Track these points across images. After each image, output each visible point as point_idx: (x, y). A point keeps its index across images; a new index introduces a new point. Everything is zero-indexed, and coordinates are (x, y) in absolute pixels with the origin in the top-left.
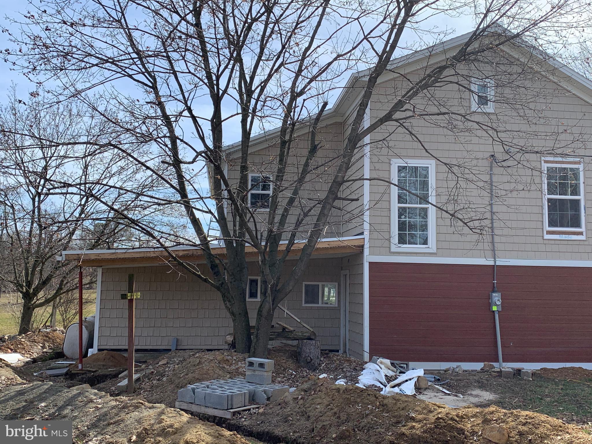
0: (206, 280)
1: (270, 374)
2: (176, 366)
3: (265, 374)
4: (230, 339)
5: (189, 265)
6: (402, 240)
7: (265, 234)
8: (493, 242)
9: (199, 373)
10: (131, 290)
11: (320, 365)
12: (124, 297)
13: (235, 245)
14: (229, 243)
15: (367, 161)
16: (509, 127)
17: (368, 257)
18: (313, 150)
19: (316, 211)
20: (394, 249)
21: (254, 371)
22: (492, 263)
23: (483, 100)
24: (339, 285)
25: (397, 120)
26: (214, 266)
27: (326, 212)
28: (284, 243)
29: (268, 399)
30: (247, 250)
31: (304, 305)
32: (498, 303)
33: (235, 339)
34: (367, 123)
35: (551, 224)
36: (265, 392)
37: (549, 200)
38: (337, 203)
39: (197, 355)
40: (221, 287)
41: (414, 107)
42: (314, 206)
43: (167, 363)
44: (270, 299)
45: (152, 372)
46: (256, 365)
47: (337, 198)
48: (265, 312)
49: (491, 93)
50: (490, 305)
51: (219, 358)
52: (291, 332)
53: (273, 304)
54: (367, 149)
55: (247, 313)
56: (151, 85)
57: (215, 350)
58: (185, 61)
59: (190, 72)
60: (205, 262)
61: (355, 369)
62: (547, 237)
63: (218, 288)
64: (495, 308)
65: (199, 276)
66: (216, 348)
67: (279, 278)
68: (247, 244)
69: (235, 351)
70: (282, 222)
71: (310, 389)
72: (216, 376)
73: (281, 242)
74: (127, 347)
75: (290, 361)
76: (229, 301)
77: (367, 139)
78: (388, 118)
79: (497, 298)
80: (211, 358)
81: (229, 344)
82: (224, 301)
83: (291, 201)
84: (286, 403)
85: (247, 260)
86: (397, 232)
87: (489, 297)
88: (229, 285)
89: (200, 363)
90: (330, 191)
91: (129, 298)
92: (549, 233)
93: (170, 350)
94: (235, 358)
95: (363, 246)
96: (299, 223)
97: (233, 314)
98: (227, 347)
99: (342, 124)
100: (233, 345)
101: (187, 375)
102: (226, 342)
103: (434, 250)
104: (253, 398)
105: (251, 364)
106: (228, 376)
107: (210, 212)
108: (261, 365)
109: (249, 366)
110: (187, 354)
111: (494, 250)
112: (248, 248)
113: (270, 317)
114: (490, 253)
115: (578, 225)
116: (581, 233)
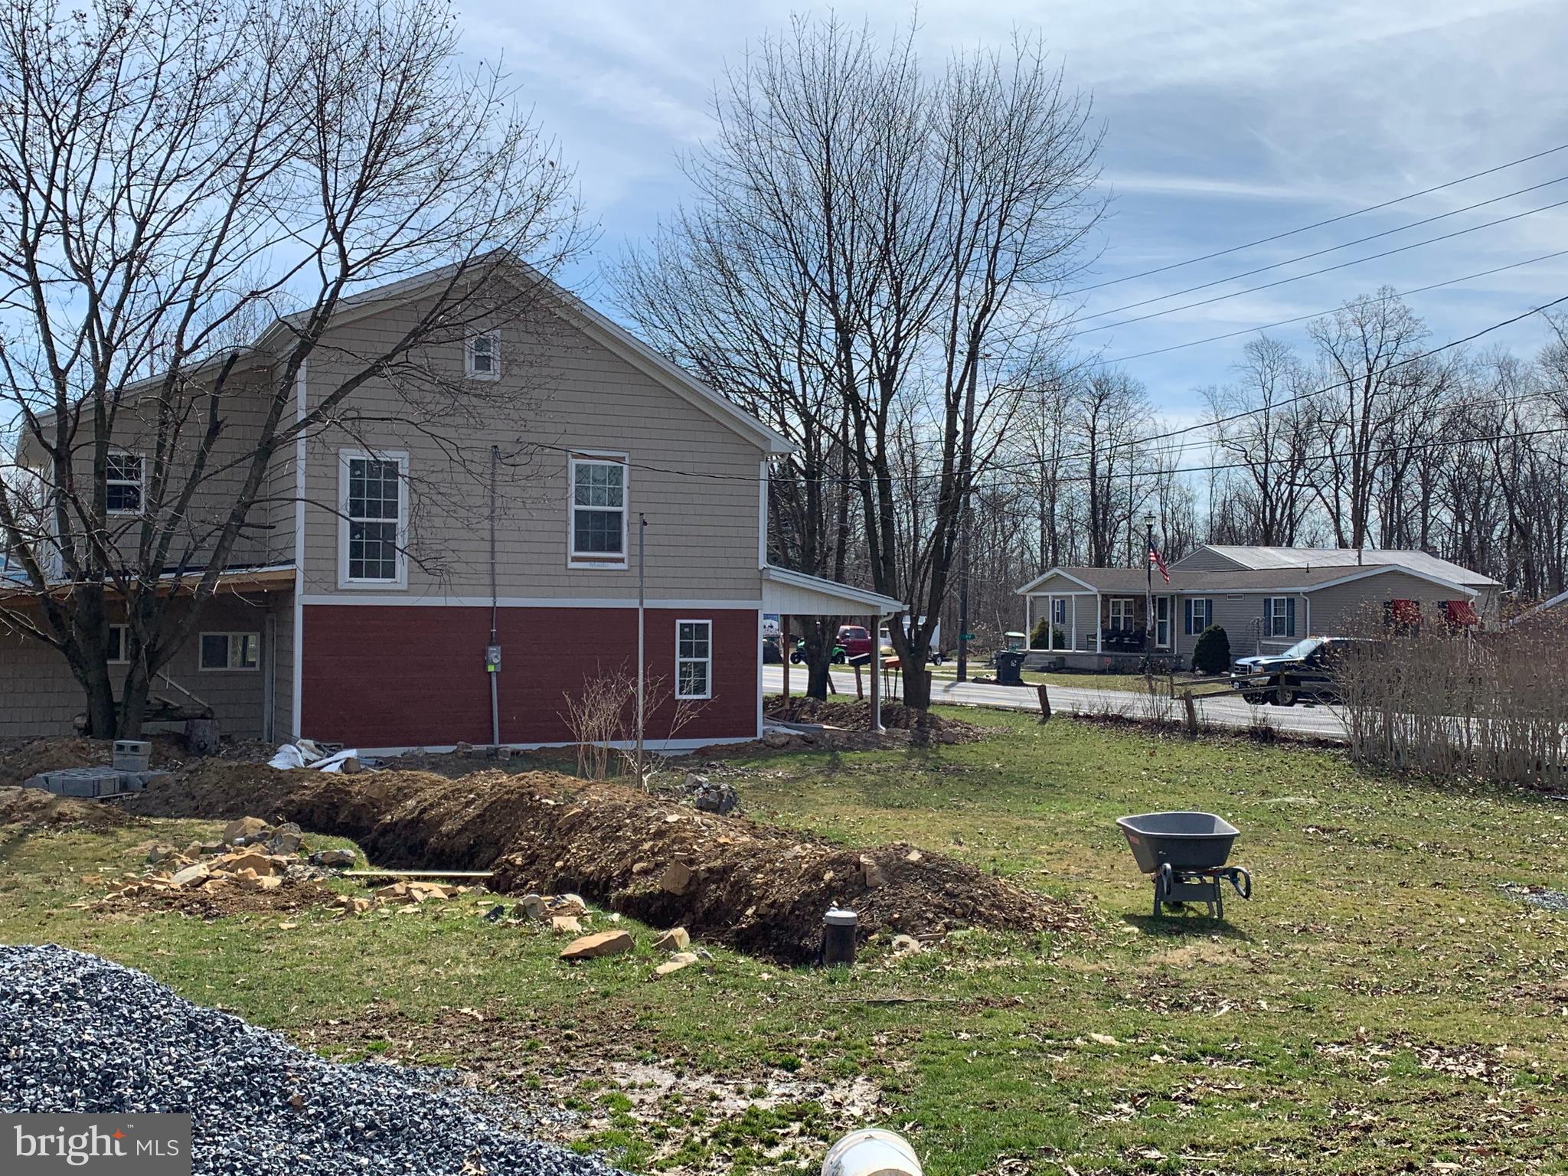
0: (44, 638)
1: (146, 759)
3: (140, 758)
4: (81, 721)
5: (19, 616)
6: (356, 571)
8: (493, 574)
11: (218, 752)
17: (302, 599)
18: (215, 429)
20: (341, 585)
21: (125, 755)
22: (491, 604)
23: (483, 363)
24: (263, 636)
26: (56, 617)
29: (145, 786)
31: (201, 669)
32: (496, 661)
33: (90, 721)
35: (577, 549)
36: (141, 778)
37: (577, 512)
40: (66, 647)
44: (144, 664)
46: (127, 750)
47: (243, 524)
48: (136, 684)
50: (485, 665)
51: (70, 745)
52: (177, 709)
53: (149, 671)
55: (108, 684)
61: (267, 754)
62: (572, 565)
63: (64, 650)
64: (491, 668)
65: (34, 632)
67: (157, 636)
69: (93, 737)
72: (71, 764)
75: (175, 748)
76: (81, 667)
79: (495, 655)
81: (80, 729)
82: (73, 667)
86: (348, 559)
87: (485, 653)
88: (79, 643)
90: (233, 516)
92: (575, 559)
94: (94, 745)
95: (294, 581)
97: (86, 685)
98: (79, 732)
99: (272, 369)
100: (88, 729)
102: (76, 726)
103: (405, 588)
104: (125, 785)
105: (121, 747)
106: (88, 765)
108: (135, 748)
109: (117, 750)
111: (494, 585)
113: (144, 690)
114: (489, 590)
115: (617, 548)
116: (621, 560)
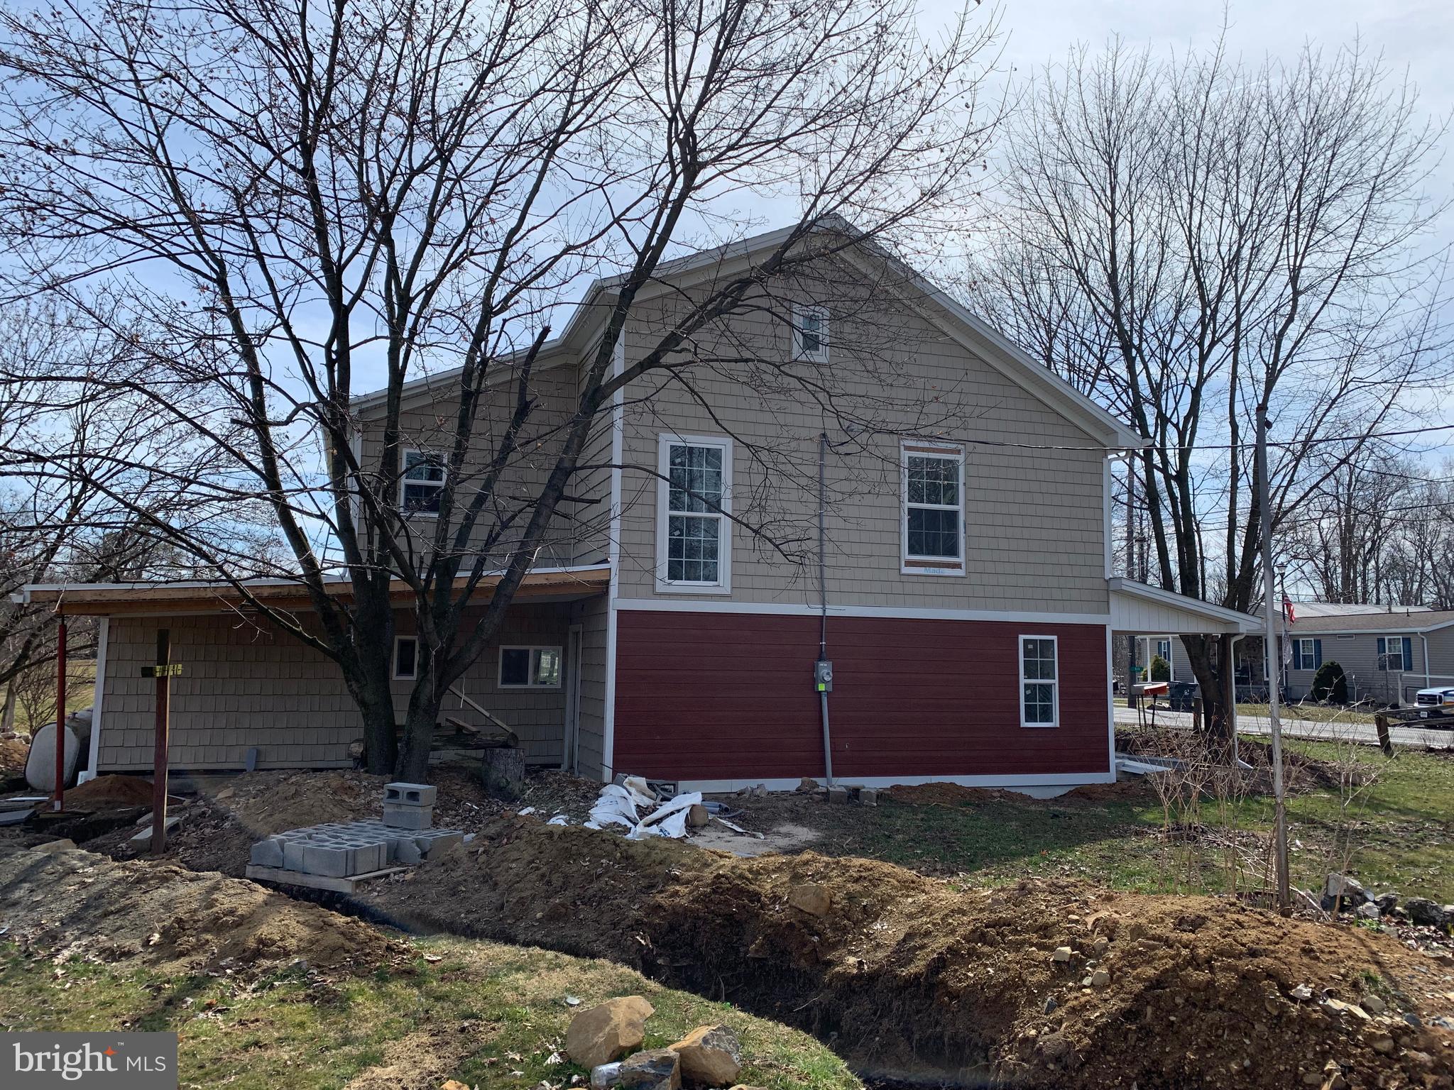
0: (312, 643)
1: (429, 810)
2: (252, 800)
3: (420, 810)
4: (357, 749)
5: (280, 614)
6: (674, 574)
7: (428, 561)
8: (821, 578)
9: (294, 814)
10: (162, 660)
11: (523, 791)
12: (147, 672)
13: (370, 578)
14: (358, 575)
15: (617, 437)
16: (850, 389)
17: (616, 602)
18: (523, 410)
19: (523, 520)
20: (660, 587)
21: (399, 805)
22: (819, 613)
23: (812, 343)
24: (565, 651)
25: (668, 367)
26: (329, 617)
27: (541, 521)
28: (463, 574)
29: (424, 855)
30: (392, 588)
31: (500, 686)
32: (828, 678)
33: (366, 749)
34: (618, 367)
35: (912, 551)
36: (418, 842)
37: (910, 510)
38: (561, 506)
39: (294, 779)
40: (342, 656)
41: (696, 346)
42: (520, 511)
43: (235, 795)
44: (432, 676)
45: (204, 813)
46: (403, 798)
47: (560, 497)
48: (423, 700)
49: (824, 331)
50: (814, 682)
51: (334, 784)
52: (473, 734)
53: (439, 686)
54: (618, 413)
55: (391, 703)
56: (214, 276)
57: (327, 769)
58: (278, 236)
59: (286, 257)
60: (312, 609)
61: (585, 797)
62: (906, 570)
63: (335, 657)
64: (822, 687)
65: (299, 634)
66: (333, 765)
67: (451, 639)
68: (393, 577)
69: (366, 772)
70: (462, 539)
71: (499, 835)
72: (326, 816)
73: (458, 575)
74: (152, 767)
75: (470, 786)
76: (357, 681)
77: (619, 396)
78: (653, 361)
79: (825, 669)
80: (320, 784)
81: (355, 759)
82: (347, 680)
83: (480, 500)
84: (456, 862)
85: (394, 605)
86: (667, 559)
87: (814, 669)
88: (358, 651)
89: (297, 793)
90: (550, 485)
91: (158, 675)
92: (910, 564)
93: (241, 771)
94: (365, 783)
95: (607, 583)
96: (491, 540)
97: (362, 703)
98: (351, 763)
99: (578, 368)
100: (362, 761)
101: (271, 815)
102: (350, 755)
103: (727, 591)
104: (394, 855)
105: (394, 794)
106: (351, 816)
107: (323, 516)
108: (413, 795)
109: (390, 797)
110: (272, 778)
111: (822, 591)
112: (396, 583)
113: (432, 709)
114: (815, 596)
115: (953, 551)
116: (958, 566)
